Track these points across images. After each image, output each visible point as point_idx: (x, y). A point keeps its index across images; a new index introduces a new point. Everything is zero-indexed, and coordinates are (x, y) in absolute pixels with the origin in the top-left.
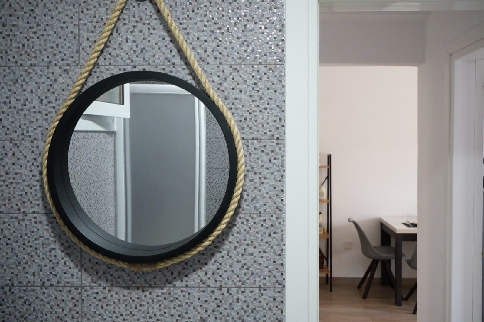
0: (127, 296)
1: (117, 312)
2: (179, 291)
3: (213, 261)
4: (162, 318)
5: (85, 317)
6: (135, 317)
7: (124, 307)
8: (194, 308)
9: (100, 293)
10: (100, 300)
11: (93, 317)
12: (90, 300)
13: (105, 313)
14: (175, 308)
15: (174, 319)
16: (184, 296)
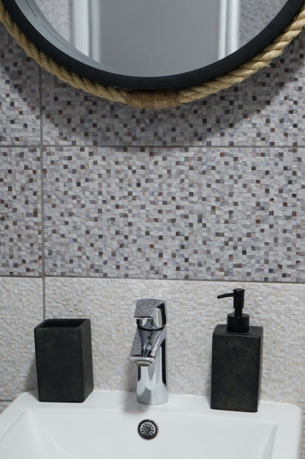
0: (122, 163)
1: (104, 193)
2: (216, 154)
3: (281, 97)
4: (186, 203)
5: (48, 202)
6: (138, 202)
7: (117, 184)
8: (245, 186)
9: (74, 158)
10: (74, 171)
11: (62, 202)
12: (57, 171)
13: (84, 194)
14: (209, 186)
15: (209, 205)
16: (227, 163)
